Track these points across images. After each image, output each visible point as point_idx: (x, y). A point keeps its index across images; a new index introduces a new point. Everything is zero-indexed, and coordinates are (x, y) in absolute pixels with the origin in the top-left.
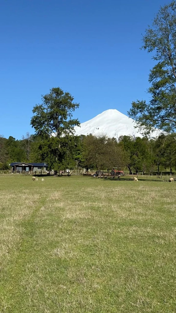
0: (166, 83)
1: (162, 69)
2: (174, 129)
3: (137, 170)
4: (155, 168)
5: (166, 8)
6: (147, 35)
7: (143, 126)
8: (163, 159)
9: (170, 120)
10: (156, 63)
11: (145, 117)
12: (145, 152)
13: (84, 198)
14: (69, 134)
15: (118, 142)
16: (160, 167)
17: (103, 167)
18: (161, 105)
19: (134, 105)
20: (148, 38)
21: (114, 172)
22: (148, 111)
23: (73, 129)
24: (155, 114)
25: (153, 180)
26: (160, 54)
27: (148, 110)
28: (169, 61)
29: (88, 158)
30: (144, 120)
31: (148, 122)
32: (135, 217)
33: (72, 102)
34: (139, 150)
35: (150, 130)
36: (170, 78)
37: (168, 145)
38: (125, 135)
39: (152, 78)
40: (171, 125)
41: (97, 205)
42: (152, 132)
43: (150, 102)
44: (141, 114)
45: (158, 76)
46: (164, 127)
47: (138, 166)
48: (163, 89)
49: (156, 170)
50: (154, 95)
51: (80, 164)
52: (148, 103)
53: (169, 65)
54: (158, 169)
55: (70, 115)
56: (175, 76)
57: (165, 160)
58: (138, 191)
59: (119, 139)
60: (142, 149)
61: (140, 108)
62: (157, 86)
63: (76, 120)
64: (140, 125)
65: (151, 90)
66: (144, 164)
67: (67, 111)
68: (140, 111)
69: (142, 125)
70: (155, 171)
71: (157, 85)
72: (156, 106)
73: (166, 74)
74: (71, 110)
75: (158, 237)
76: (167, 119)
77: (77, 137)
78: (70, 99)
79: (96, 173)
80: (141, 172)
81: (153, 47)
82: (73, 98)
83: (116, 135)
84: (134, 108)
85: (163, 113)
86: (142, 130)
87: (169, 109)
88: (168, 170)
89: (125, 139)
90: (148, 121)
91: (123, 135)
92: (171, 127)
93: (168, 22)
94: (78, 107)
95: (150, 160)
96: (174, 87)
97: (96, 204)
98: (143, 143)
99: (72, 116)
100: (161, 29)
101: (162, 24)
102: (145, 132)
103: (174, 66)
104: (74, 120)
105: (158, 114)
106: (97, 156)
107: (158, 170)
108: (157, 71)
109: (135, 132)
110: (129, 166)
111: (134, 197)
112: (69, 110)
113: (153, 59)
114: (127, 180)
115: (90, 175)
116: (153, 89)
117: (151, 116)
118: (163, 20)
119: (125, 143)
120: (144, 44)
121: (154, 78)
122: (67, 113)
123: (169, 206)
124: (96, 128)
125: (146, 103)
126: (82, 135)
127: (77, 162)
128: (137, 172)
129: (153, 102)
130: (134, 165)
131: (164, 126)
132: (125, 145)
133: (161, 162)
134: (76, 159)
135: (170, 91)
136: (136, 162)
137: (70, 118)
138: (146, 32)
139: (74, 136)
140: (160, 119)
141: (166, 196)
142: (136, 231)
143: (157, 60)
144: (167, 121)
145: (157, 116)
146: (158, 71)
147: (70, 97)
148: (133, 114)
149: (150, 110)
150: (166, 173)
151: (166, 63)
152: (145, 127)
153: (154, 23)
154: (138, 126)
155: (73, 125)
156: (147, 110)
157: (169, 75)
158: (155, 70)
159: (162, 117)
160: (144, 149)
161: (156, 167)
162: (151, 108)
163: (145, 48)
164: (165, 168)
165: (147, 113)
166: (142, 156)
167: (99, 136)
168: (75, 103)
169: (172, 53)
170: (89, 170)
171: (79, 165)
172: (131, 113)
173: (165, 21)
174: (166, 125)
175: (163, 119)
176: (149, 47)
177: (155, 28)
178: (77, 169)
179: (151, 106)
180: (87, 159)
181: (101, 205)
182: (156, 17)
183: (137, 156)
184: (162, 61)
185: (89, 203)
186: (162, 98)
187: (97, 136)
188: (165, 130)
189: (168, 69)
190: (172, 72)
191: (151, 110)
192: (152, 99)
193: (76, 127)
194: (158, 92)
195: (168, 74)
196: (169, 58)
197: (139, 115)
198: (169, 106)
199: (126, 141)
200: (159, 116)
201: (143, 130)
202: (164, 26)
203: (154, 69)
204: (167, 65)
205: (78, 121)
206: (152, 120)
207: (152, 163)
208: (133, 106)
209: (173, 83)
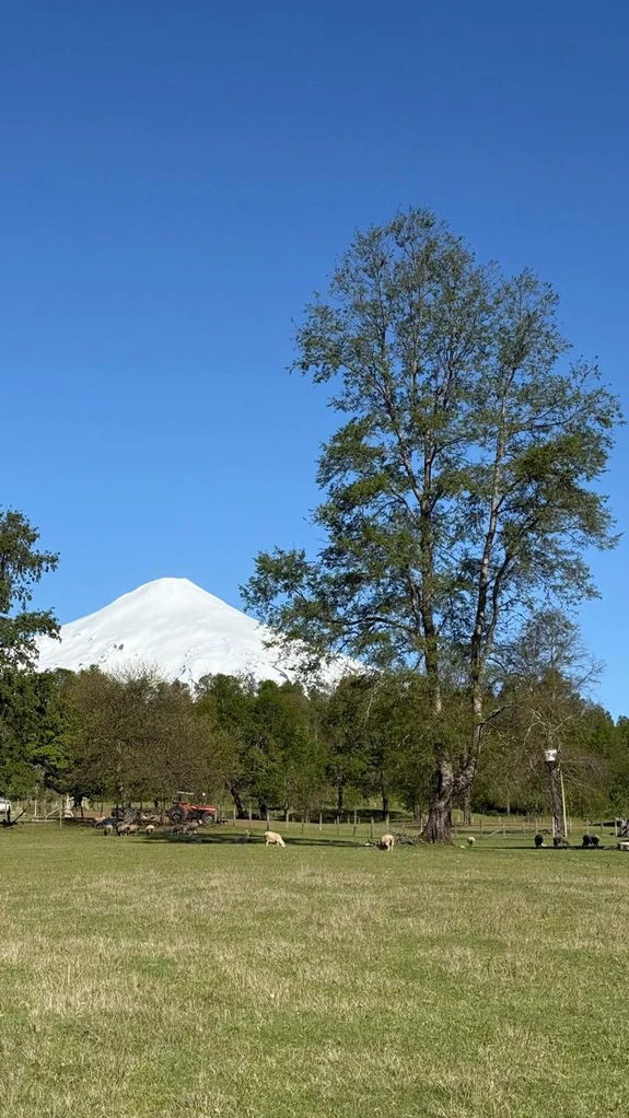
0: (377, 491)
1: (363, 443)
2: (406, 655)
3: (265, 802)
4: (328, 797)
5: (376, 236)
6: (311, 323)
7: (293, 642)
8: (358, 764)
9: (390, 622)
10: (343, 419)
11: (302, 607)
12: (292, 734)
13: (94, 918)
14: (15, 665)
15: (194, 696)
16: (345, 791)
17: (139, 789)
18: (361, 567)
19: (264, 564)
20: (313, 333)
21: (182, 811)
22: (313, 587)
23: (31, 648)
24: (339, 599)
25: (325, 843)
26: (356, 390)
27: (313, 583)
28: (388, 416)
29: (86, 755)
30: (300, 621)
31: (315, 628)
32: (319, 1004)
33: (33, 549)
34: (271, 728)
35: (321, 656)
36: (392, 476)
37: (384, 714)
38: (221, 672)
39: (328, 472)
40: (393, 639)
41: (155, 950)
42: (328, 663)
43: (321, 557)
44: (290, 596)
45: (349, 467)
46: (369, 648)
47: (267, 788)
48: (368, 512)
49: (333, 804)
50: (336, 534)
51: (50, 778)
52: (313, 558)
53: (388, 431)
54: (340, 798)
55: (24, 594)
56: (407, 467)
57: (362, 765)
58: (299, 889)
59: (197, 687)
60: (284, 725)
61: (286, 576)
62: (346, 500)
63: (47, 615)
64: (285, 637)
65: (326, 515)
66: (290, 780)
67: (13, 582)
68: (286, 587)
69: (293, 635)
70: (329, 808)
71: (346, 498)
72: (343, 571)
73: (376, 462)
74: (26, 576)
75: (439, 1092)
76: (379, 620)
77: (44, 681)
78: (24, 537)
79: (113, 815)
80: (278, 809)
81: (330, 366)
82: (36, 532)
83: (187, 672)
84: (262, 574)
85: (365, 595)
86: (290, 657)
87: (389, 585)
88: (375, 804)
89: (221, 687)
90: (314, 624)
91: (214, 674)
92: (395, 648)
93: (381, 284)
94: (54, 567)
95: (310, 768)
96: (404, 506)
97: (149, 946)
98: (288, 703)
99: (30, 598)
100: (358, 308)
101: (363, 291)
102: (304, 664)
103: (404, 435)
104: (39, 614)
105: (349, 600)
106: (120, 750)
107: (340, 804)
108: (343, 450)
109: (253, 662)
110: (236, 787)
111: (292, 914)
112: (19, 578)
113: (333, 408)
114: (233, 842)
115: (91, 823)
116: (331, 509)
117: (324, 606)
118: (366, 278)
119: (219, 701)
120: (300, 355)
121: (336, 473)
122: (13, 586)
123: (435, 952)
124: (113, 643)
125: (305, 560)
126: (60, 670)
127: (41, 773)
128: (263, 809)
129: (332, 555)
130: (253, 783)
131: (369, 643)
132: (220, 711)
133: (350, 773)
134: (35, 761)
135: (391, 520)
136: (259, 774)
137: (24, 604)
138: (308, 314)
139: (36, 675)
140: (355, 619)
141: (411, 911)
142: (341, 1067)
143: (345, 409)
144: (381, 627)
145: (343, 605)
146: (346, 449)
147: (26, 529)
148: (259, 594)
149: (320, 583)
150: (367, 815)
151: (377, 424)
152: (303, 645)
153: (336, 284)
154: (277, 639)
155: (35, 631)
156: (308, 584)
157: (386, 463)
158: (338, 444)
159: (364, 610)
160: (289, 725)
161: (333, 793)
162: (326, 579)
163: (305, 366)
164: (365, 797)
165: (308, 595)
166: (284, 752)
167: (129, 677)
168: (42, 553)
169: (398, 391)
170: (85, 803)
171: (48, 784)
172: (251, 594)
173: (371, 281)
174: (377, 641)
175: (369, 616)
176: (317, 365)
177: (338, 303)
178: (40, 797)
179: (327, 571)
180: (82, 759)
181: (171, 951)
182: (341, 265)
183: (266, 752)
184: (361, 414)
185: (123, 943)
186: (365, 544)
187: (124, 676)
188: (374, 659)
189: (383, 444)
190: (399, 456)
191: (325, 586)
192: (328, 547)
193: (42, 641)
194: (348, 522)
195: (384, 459)
196: (388, 405)
197: (281, 600)
198: (388, 572)
199: (224, 696)
200: (351, 605)
201: (294, 655)
202: (367, 298)
203: (335, 440)
204: (378, 428)
205: (52, 617)
206: (328, 621)
207: (320, 776)
208: (259, 569)
209: (400, 491)
